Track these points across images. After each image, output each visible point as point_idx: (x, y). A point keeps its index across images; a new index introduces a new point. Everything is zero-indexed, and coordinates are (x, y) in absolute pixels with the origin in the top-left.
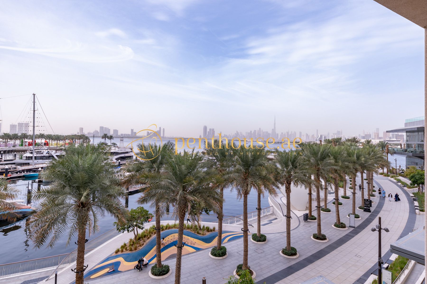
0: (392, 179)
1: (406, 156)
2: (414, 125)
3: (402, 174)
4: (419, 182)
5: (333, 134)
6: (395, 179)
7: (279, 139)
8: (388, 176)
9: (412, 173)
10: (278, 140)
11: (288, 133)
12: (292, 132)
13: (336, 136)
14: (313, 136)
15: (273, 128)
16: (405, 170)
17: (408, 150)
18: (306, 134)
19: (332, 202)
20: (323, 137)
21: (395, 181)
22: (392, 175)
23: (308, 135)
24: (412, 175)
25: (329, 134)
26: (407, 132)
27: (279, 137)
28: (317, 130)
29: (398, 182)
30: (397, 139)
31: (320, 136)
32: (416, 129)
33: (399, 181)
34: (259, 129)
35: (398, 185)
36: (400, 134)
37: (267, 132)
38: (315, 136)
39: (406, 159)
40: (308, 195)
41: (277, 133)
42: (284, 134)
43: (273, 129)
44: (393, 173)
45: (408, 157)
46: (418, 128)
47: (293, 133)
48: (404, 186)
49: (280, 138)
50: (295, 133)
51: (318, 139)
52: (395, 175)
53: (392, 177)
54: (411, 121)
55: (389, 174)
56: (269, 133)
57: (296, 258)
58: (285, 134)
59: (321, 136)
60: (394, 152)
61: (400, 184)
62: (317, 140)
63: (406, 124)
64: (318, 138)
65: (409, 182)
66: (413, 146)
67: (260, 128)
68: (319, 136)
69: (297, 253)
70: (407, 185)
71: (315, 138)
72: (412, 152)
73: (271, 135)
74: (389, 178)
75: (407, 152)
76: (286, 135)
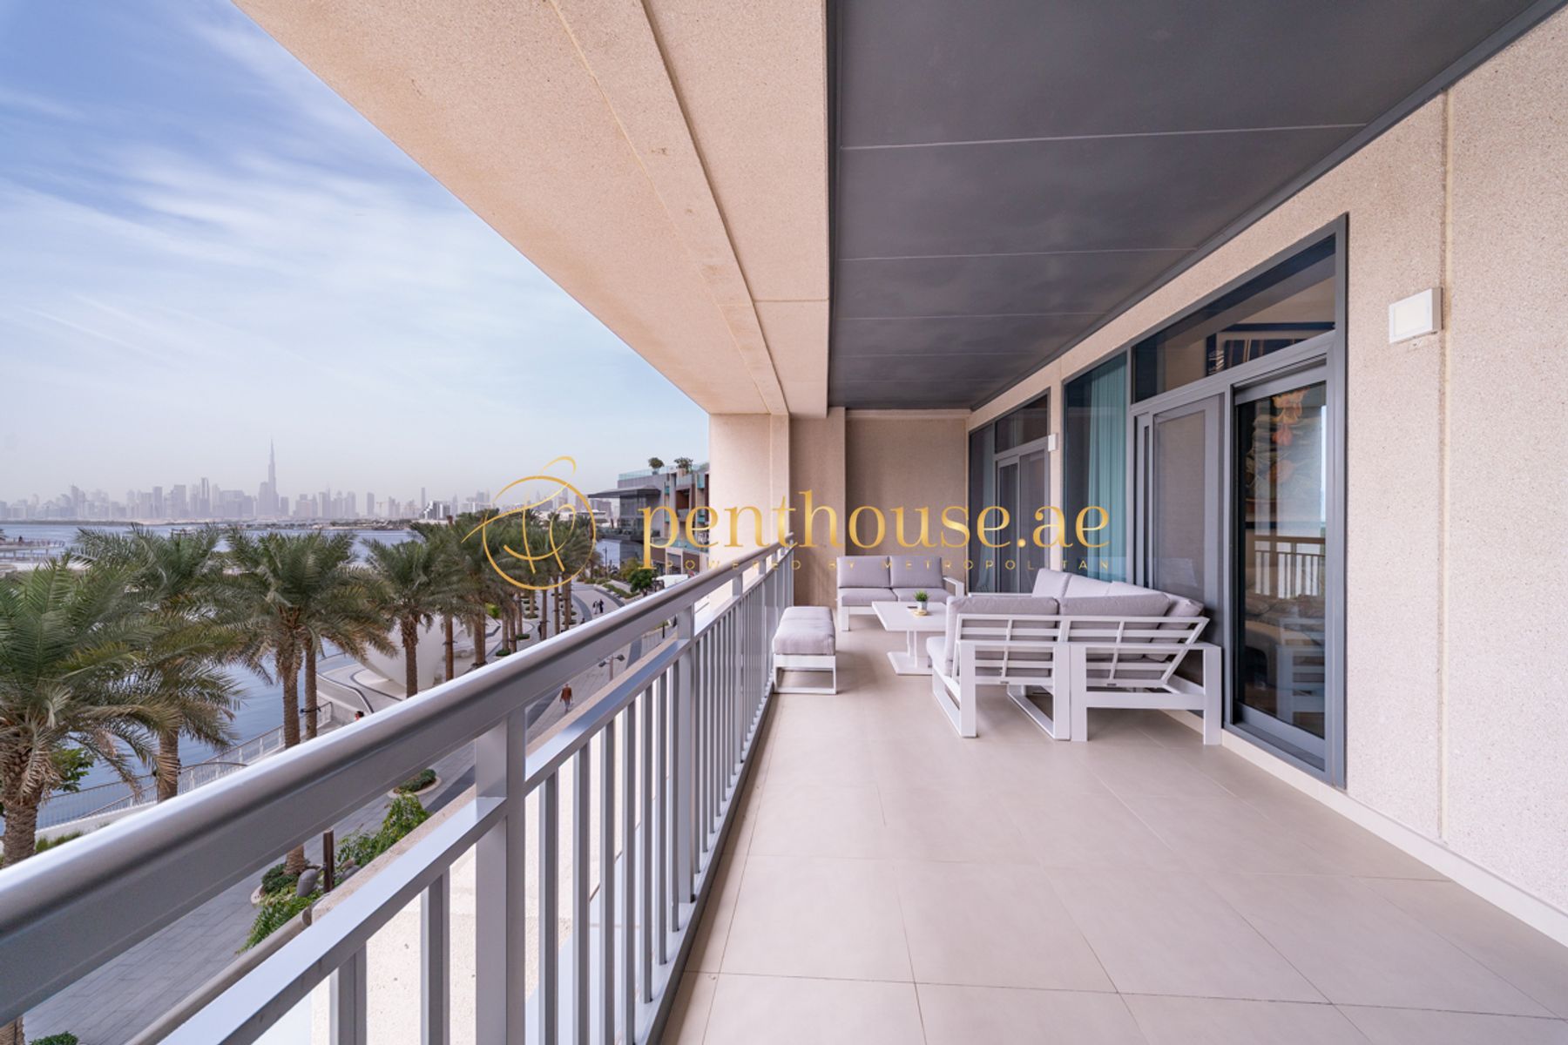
0: (601, 587)
1: (620, 541)
2: (632, 486)
3: (616, 575)
4: (643, 584)
5: (468, 499)
6: (605, 586)
7: (291, 513)
8: (594, 582)
9: (632, 570)
10: (287, 519)
11: (325, 496)
12: (340, 493)
13: (474, 504)
14: (411, 504)
15: (267, 480)
16: (619, 567)
17: (624, 530)
18: (390, 498)
19: (494, 653)
20: (441, 506)
21: (605, 589)
22: (599, 579)
23: (397, 502)
24: (632, 573)
25: (455, 500)
26: (621, 497)
27: (292, 508)
28: (423, 490)
29: (610, 591)
30: (598, 509)
31: (431, 504)
32: (636, 493)
33: (612, 588)
34: (198, 483)
35: (610, 597)
36: (604, 500)
37: (238, 494)
38: (418, 504)
39: (621, 548)
40: (444, 648)
41: (280, 496)
42: (310, 497)
43: (263, 484)
44: (601, 576)
45: (624, 543)
46: (639, 490)
47: (344, 495)
48: (621, 596)
49: (295, 512)
50: (352, 497)
51: (425, 512)
52: (604, 578)
53: (600, 583)
54: (627, 478)
55: (594, 578)
56: (247, 494)
57: (436, 789)
58: (314, 499)
59: (435, 504)
60: (602, 536)
61: (612, 593)
62: (423, 516)
63: (620, 483)
64: (428, 510)
65: (627, 588)
66: (632, 523)
67: (203, 480)
68: (429, 505)
69: (436, 777)
70: (625, 593)
71: (418, 509)
72: (630, 533)
73: (255, 503)
74: (595, 585)
75: (622, 535)
76: (318, 501)
